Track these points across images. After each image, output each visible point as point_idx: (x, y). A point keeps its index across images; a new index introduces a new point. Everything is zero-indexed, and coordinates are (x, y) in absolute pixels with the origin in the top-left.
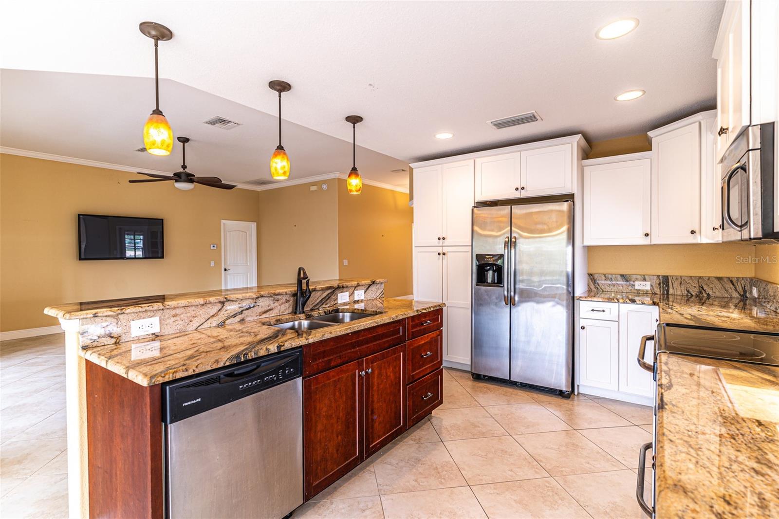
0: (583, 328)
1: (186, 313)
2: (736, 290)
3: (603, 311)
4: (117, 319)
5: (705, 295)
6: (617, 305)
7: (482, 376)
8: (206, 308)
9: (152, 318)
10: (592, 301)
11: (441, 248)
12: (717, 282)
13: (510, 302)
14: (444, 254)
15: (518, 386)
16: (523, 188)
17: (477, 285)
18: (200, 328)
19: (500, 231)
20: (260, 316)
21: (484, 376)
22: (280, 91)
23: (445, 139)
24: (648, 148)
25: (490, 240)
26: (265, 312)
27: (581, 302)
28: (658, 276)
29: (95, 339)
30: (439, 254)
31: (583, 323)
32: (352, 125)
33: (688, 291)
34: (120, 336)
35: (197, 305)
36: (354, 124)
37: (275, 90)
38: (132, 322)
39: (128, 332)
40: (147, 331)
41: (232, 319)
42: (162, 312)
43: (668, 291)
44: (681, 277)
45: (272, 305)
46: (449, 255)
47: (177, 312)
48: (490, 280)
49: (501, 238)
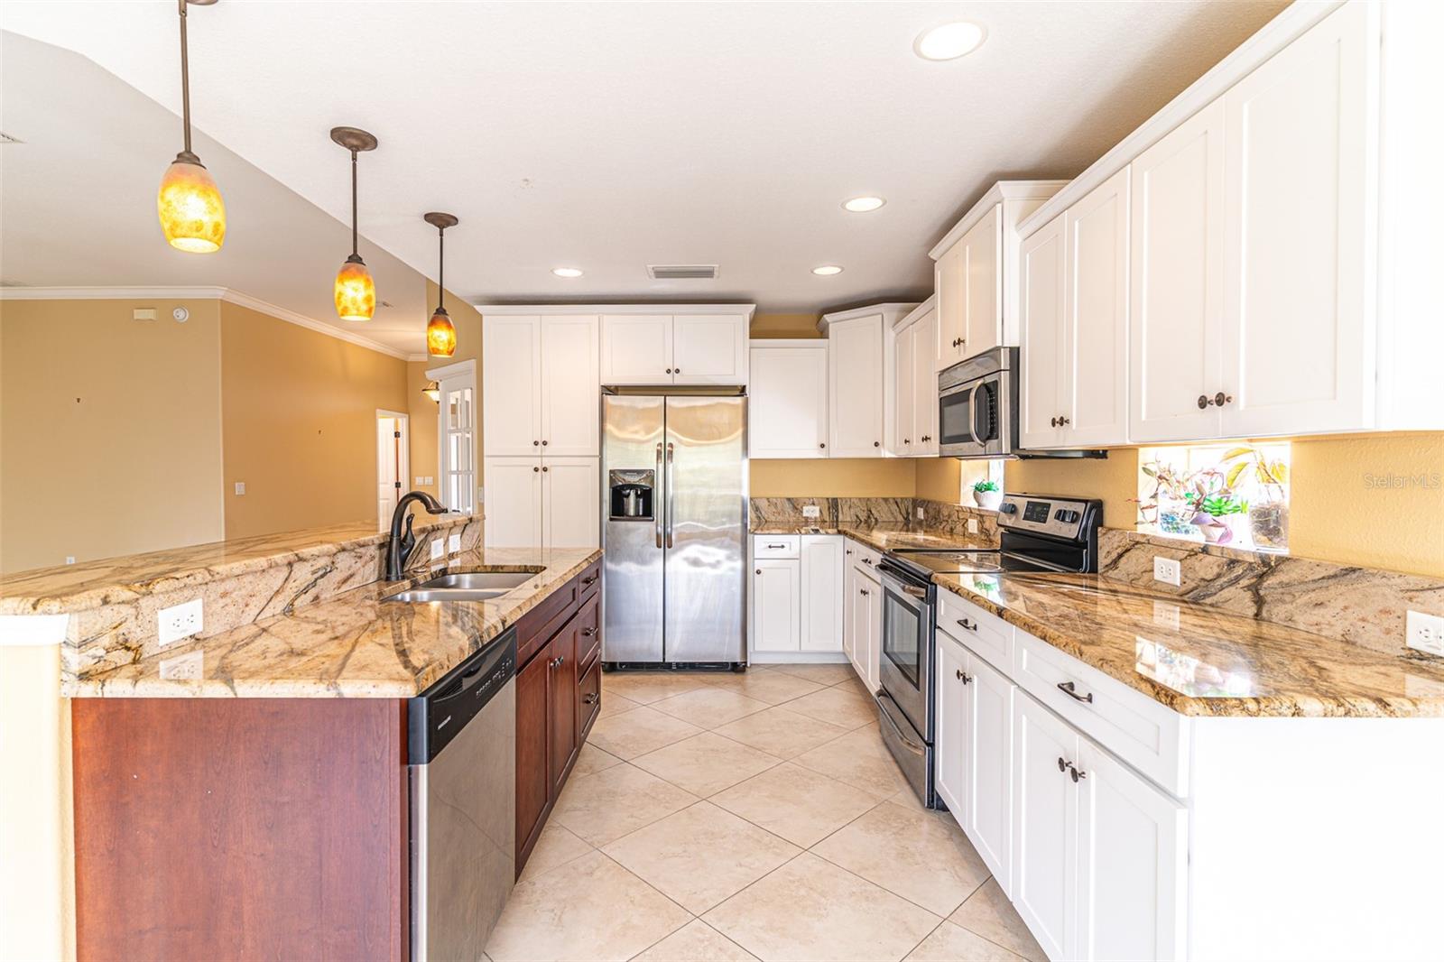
0: (758, 572)
1: (240, 589)
2: (901, 513)
3: (783, 547)
4: (136, 608)
5: (873, 520)
6: (798, 537)
7: (618, 665)
8: (267, 576)
9: (190, 603)
10: (769, 534)
11: (540, 459)
12: (884, 503)
13: (665, 542)
14: (545, 469)
15: (674, 670)
16: (677, 371)
17: (611, 519)
18: (259, 618)
19: (648, 433)
20: (339, 588)
21: (621, 664)
22: (355, 149)
23: (568, 276)
24: (823, 334)
25: (632, 447)
26: (345, 581)
27: (756, 536)
28: (828, 499)
29: (100, 655)
30: (536, 470)
31: (758, 565)
32: (438, 229)
33: (857, 516)
34: (141, 646)
35: (256, 572)
36: (441, 228)
37: (345, 145)
38: (160, 612)
39: (153, 636)
40: (185, 631)
41: (303, 596)
42: (204, 587)
43: (837, 517)
44: (850, 499)
45: (354, 565)
46: (552, 471)
47: (227, 588)
48: (632, 512)
49: (652, 443)
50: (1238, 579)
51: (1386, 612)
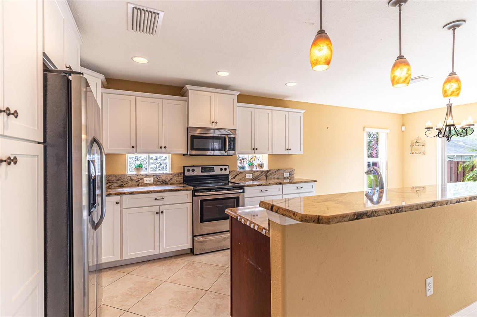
50: (263, 174)
51: (282, 174)
